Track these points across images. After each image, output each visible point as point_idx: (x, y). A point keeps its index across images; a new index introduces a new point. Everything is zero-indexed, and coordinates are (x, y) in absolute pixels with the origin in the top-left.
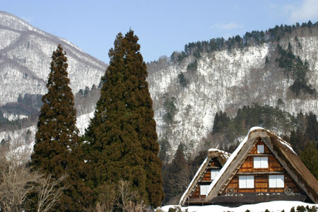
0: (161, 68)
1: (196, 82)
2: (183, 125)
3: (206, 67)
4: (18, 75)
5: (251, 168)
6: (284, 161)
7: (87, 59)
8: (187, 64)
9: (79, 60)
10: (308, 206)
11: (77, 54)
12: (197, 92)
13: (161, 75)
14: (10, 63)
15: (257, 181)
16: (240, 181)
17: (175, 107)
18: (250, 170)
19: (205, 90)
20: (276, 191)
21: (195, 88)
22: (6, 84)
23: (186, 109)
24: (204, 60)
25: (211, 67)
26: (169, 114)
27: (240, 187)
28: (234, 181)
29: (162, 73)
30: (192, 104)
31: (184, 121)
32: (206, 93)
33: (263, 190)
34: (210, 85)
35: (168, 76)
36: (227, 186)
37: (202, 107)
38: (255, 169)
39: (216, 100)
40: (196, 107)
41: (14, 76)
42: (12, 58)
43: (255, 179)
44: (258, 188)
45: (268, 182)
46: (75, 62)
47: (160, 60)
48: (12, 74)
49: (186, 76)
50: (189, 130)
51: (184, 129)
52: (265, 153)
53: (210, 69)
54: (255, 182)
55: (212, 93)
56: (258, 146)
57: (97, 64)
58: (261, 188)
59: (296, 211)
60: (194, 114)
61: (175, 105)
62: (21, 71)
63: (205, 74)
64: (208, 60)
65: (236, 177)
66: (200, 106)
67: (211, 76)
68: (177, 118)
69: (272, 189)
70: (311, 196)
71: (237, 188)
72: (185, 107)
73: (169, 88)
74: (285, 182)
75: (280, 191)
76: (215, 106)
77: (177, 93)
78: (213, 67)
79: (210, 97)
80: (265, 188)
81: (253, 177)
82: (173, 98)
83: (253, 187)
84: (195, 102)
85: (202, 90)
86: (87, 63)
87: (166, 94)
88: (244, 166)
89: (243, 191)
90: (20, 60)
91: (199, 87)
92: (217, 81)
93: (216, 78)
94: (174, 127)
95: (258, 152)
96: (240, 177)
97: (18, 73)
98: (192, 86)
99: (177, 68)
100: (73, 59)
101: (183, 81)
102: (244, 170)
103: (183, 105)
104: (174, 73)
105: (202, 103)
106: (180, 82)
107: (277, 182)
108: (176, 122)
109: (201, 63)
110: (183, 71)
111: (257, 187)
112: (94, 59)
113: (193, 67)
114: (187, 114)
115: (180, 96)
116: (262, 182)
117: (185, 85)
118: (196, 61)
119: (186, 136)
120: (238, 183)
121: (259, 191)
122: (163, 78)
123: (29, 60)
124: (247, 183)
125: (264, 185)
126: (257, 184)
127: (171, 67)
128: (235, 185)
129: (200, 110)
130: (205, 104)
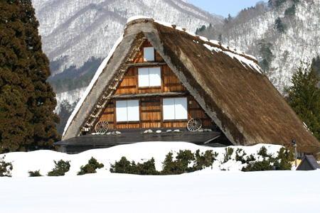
0: (258, 15)
1: (294, 27)
2: (280, 71)
3: (304, 12)
4: (118, 28)
5: (134, 87)
6: (181, 73)
7: (189, 9)
8: (285, 9)
9: (182, 10)
10: (198, 151)
11: (180, 5)
12: (295, 38)
13: (258, 21)
14: (111, 15)
15: (144, 108)
16: (118, 110)
17: (271, 53)
18: (133, 90)
19: (303, 35)
20: (175, 125)
21: (293, 33)
22: (107, 37)
23: (283, 55)
24: (303, 5)
25: (309, 11)
26: (265, 60)
27: (119, 119)
28: (109, 110)
29: (260, 19)
30: (290, 50)
31: (281, 67)
32: (305, 39)
33: (154, 125)
34: (308, 30)
35: (266, 21)
36: (98, 119)
37: (300, 53)
38: (141, 89)
39: (315, 46)
40: (294, 53)
41: (115, 28)
42: (113, 10)
43: (140, 105)
44: (146, 122)
45: (161, 111)
46: (178, 12)
47: (257, 5)
48: (113, 27)
49: (284, 22)
50: (286, 77)
51: (281, 76)
52: (155, 61)
53: (308, 14)
54: (141, 111)
55: (310, 38)
56: (145, 49)
57: (200, 14)
58: (150, 121)
59: (174, 159)
60: (292, 60)
61: (272, 51)
62: (122, 23)
63: (304, 19)
64: (306, 5)
65: (112, 103)
66: (298, 52)
67: (310, 20)
68: (274, 64)
69: (167, 121)
70: (227, 134)
71: (114, 122)
72: (282, 53)
73: (266, 34)
74: (189, 109)
75: (181, 125)
76: (314, 52)
77: (274, 39)
78: (312, 11)
79: (308, 42)
80: (157, 121)
81: (137, 102)
82: (270, 44)
83: (137, 119)
84: (293, 48)
85: (300, 35)
86: (189, 13)
87: (263, 40)
88: (124, 84)
89: (123, 127)
90: (121, 12)
91: (297, 32)
92: (316, 25)
93: (315, 23)
94: (270, 74)
95: (145, 60)
96: (118, 103)
97: (119, 25)
98: (290, 32)
99: (275, 14)
100: (175, 10)
101: (280, 26)
102: (123, 91)
103: (280, 51)
104: (272, 18)
105: (301, 48)
106: (278, 27)
107: (175, 111)
108: (273, 69)
109: (300, 7)
110: (280, 16)
111: (144, 119)
112: (197, 9)
113: (291, 12)
114: (284, 60)
115: (277, 43)
116: (153, 111)
117: (283, 30)
118: (294, 6)
119: (283, 83)
120: (114, 113)
121: (148, 125)
122: (261, 25)
123: (130, 12)
124: (128, 113)
125: (155, 116)
126: (144, 114)
127: (269, 13)
128: (109, 118)
129: (298, 56)
130: (303, 50)
